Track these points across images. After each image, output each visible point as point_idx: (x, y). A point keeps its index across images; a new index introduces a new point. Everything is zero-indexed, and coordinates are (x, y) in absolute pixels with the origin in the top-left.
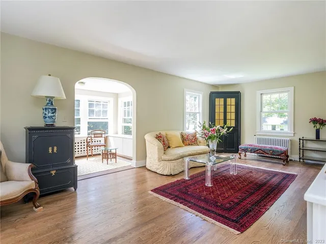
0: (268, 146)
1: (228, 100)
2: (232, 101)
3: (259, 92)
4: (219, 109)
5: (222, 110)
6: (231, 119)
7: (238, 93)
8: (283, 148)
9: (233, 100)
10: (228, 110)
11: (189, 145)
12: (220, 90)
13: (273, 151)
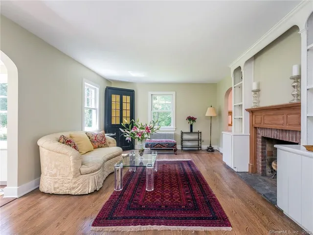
0: (164, 140)
1: (124, 97)
2: (127, 99)
3: (150, 93)
4: (115, 106)
5: (118, 107)
6: (126, 117)
7: (133, 91)
8: (173, 141)
9: (129, 98)
10: (124, 108)
11: (99, 147)
12: (113, 86)
13: (169, 144)
